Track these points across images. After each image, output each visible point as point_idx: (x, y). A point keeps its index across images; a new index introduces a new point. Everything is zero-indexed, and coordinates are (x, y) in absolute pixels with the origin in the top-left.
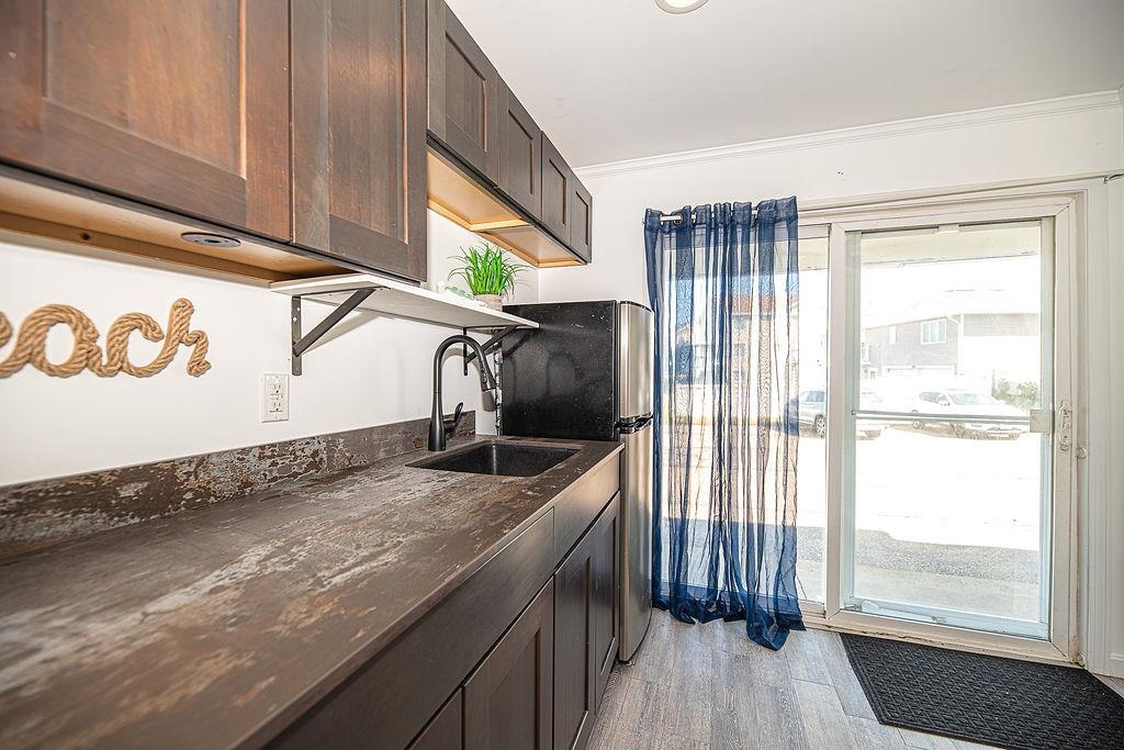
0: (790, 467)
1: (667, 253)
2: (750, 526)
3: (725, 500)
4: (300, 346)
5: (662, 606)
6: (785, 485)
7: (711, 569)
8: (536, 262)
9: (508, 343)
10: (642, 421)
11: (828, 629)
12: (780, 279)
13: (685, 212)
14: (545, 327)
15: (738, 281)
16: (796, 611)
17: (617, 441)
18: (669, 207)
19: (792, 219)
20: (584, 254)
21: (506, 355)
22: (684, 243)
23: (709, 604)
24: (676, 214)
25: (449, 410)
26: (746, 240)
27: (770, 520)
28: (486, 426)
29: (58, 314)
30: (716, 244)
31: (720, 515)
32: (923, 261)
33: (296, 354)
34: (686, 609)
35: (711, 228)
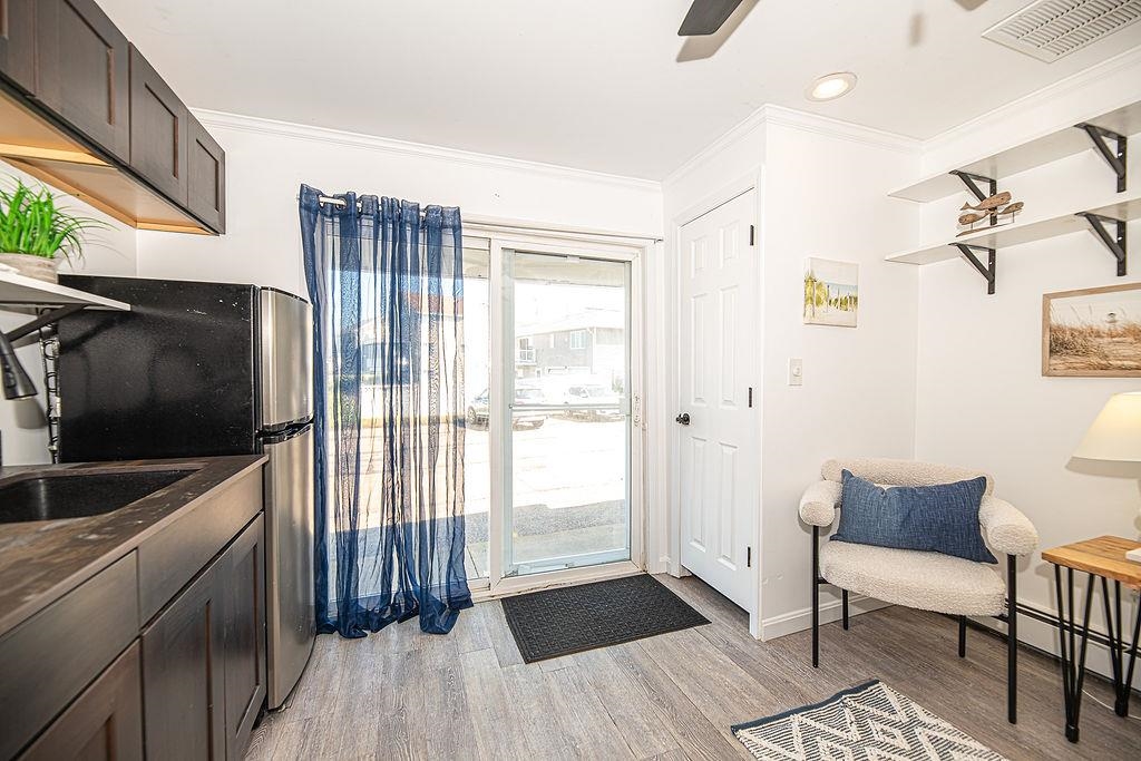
0: (459, 461)
1: (329, 239)
2: (422, 524)
3: (398, 501)
5: (329, 630)
6: (455, 476)
7: (384, 574)
8: (133, 221)
10: (295, 428)
11: (492, 599)
12: (447, 283)
13: (348, 197)
14: (140, 309)
15: (408, 279)
16: (465, 592)
17: (259, 452)
18: (331, 188)
19: (457, 229)
20: (213, 220)
21: (63, 349)
22: (349, 231)
23: (382, 611)
24: (339, 197)
26: (415, 240)
27: (441, 514)
28: (24, 454)
30: (385, 238)
31: (393, 518)
32: (563, 282)
34: (356, 623)
35: (380, 221)
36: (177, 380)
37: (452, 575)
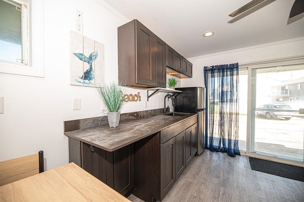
0: (237, 120)
1: (209, 74)
4: (148, 97)
5: (208, 149)
6: (236, 124)
7: (219, 142)
8: (180, 78)
9: (176, 95)
11: (246, 156)
13: (213, 67)
14: (183, 92)
17: (197, 113)
18: (209, 65)
19: (237, 68)
21: (175, 97)
22: (213, 73)
23: (218, 149)
24: (211, 67)
25: (167, 107)
26: (227, 71)
28: (171, 110)
29: (131, 95)
30: (220, 72)
33: (148, 98)
34: (213, 149)
35: (219, 69)
36: (186, 101)
37: (235, 147)
